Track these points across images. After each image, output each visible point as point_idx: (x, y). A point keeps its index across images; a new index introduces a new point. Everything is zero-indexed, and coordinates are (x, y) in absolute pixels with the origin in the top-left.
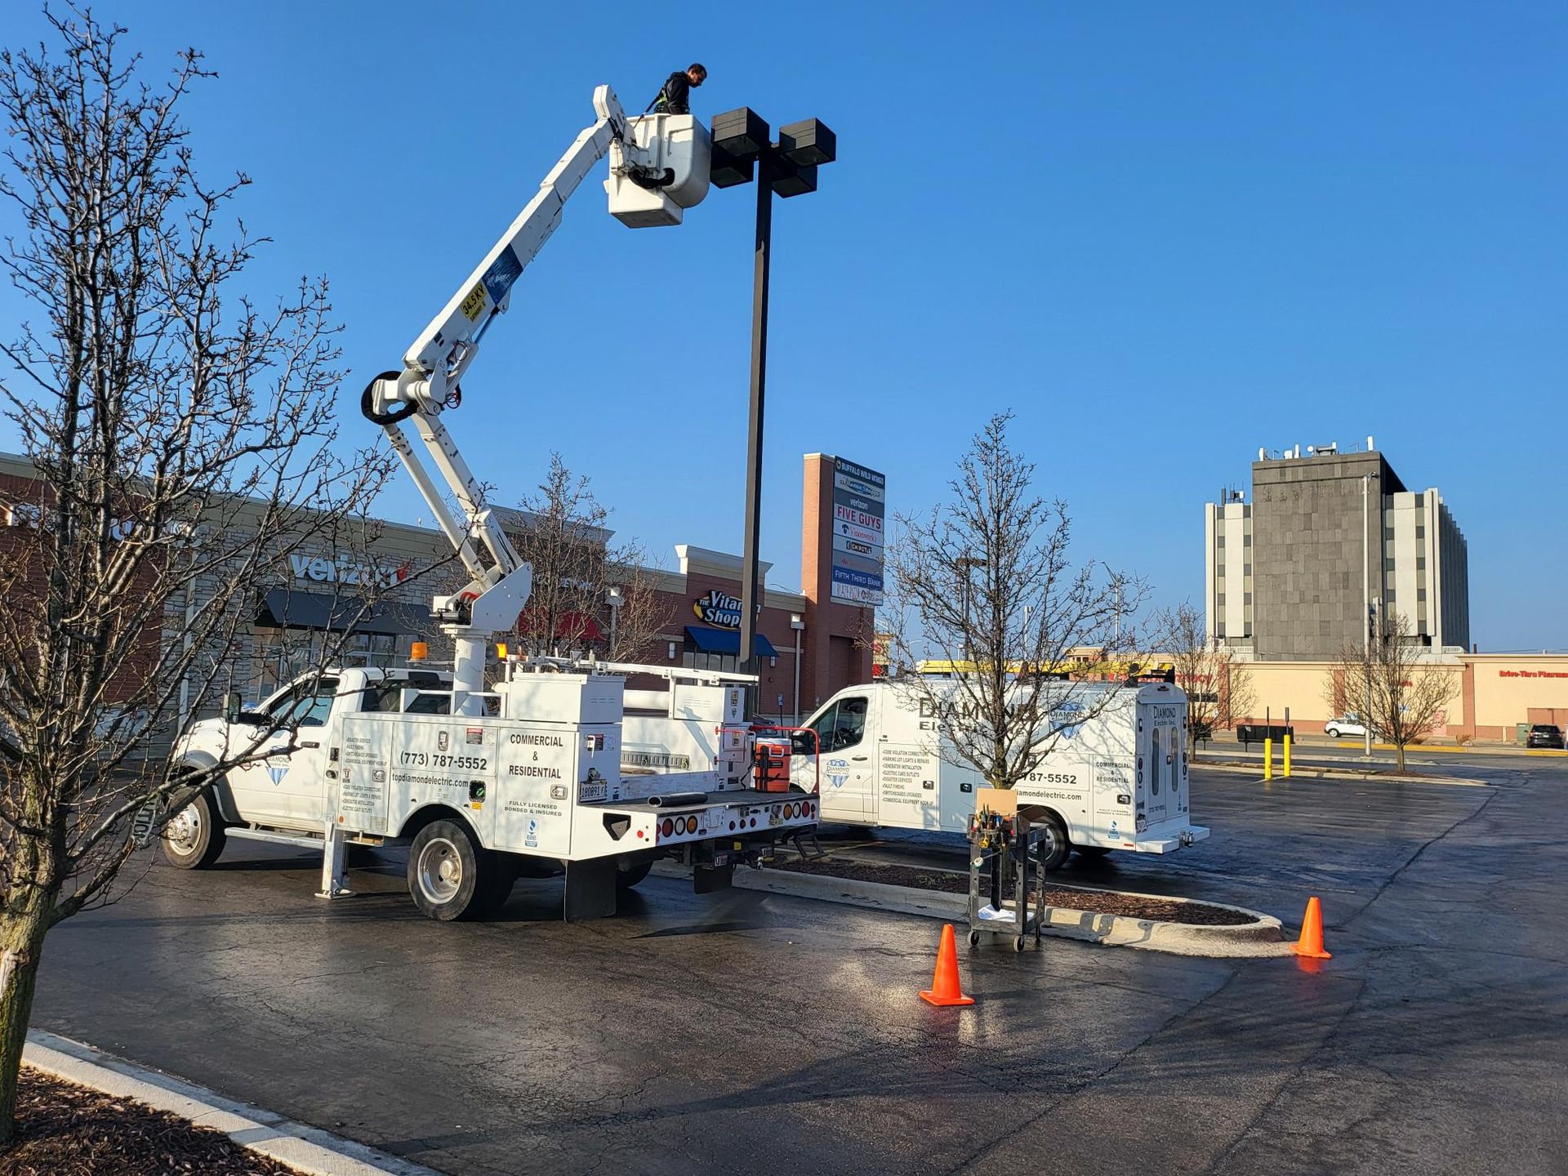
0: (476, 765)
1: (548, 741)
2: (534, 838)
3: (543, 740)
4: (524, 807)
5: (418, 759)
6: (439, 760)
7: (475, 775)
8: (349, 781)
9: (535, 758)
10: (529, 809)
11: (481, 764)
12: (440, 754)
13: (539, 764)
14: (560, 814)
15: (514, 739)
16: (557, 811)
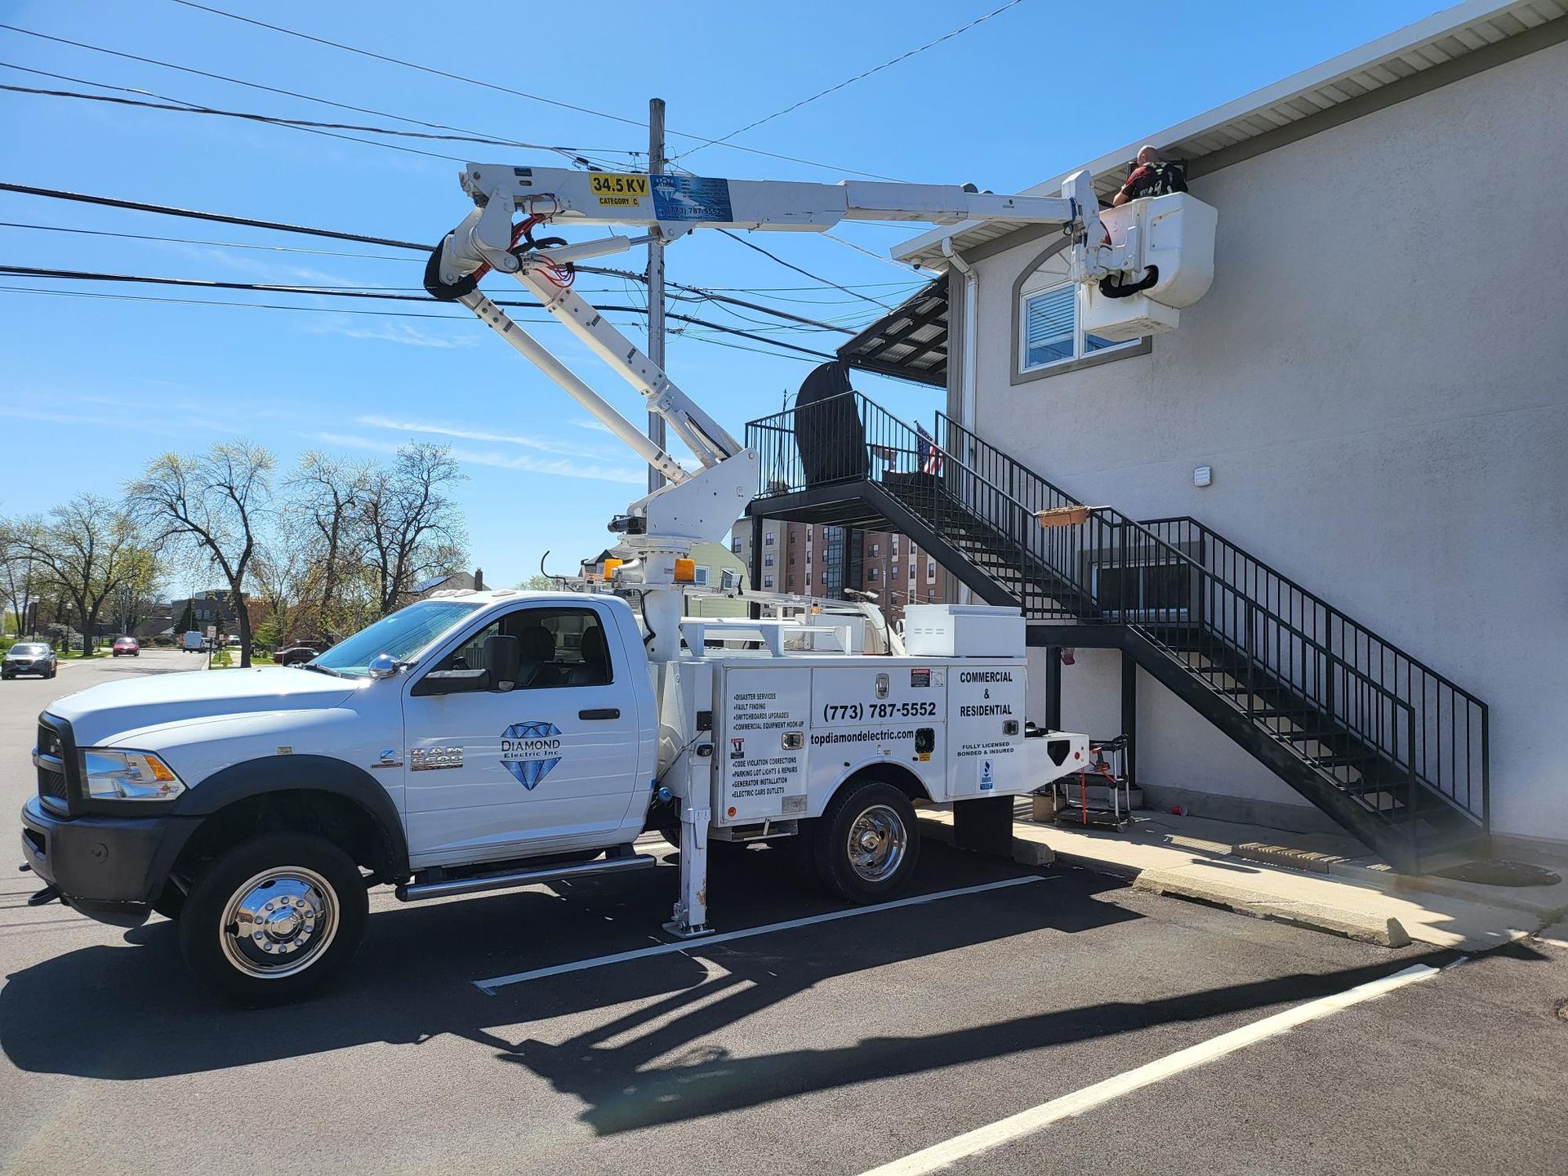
0: (923, 711)
1: (999, 677)
2: (989, 779)
3: (993, 677)
4: (978, 749)
5: (850, 712)
6: (878, 710)
7: (923, 722)
8: (742, 755)
9: (987, 696)
10: (983, 750)
11: (929, 709)
12: (879, 702)
13: (991, 702)
14: (1012, 750)
15: (964, 677)
16: (1009, 747)
